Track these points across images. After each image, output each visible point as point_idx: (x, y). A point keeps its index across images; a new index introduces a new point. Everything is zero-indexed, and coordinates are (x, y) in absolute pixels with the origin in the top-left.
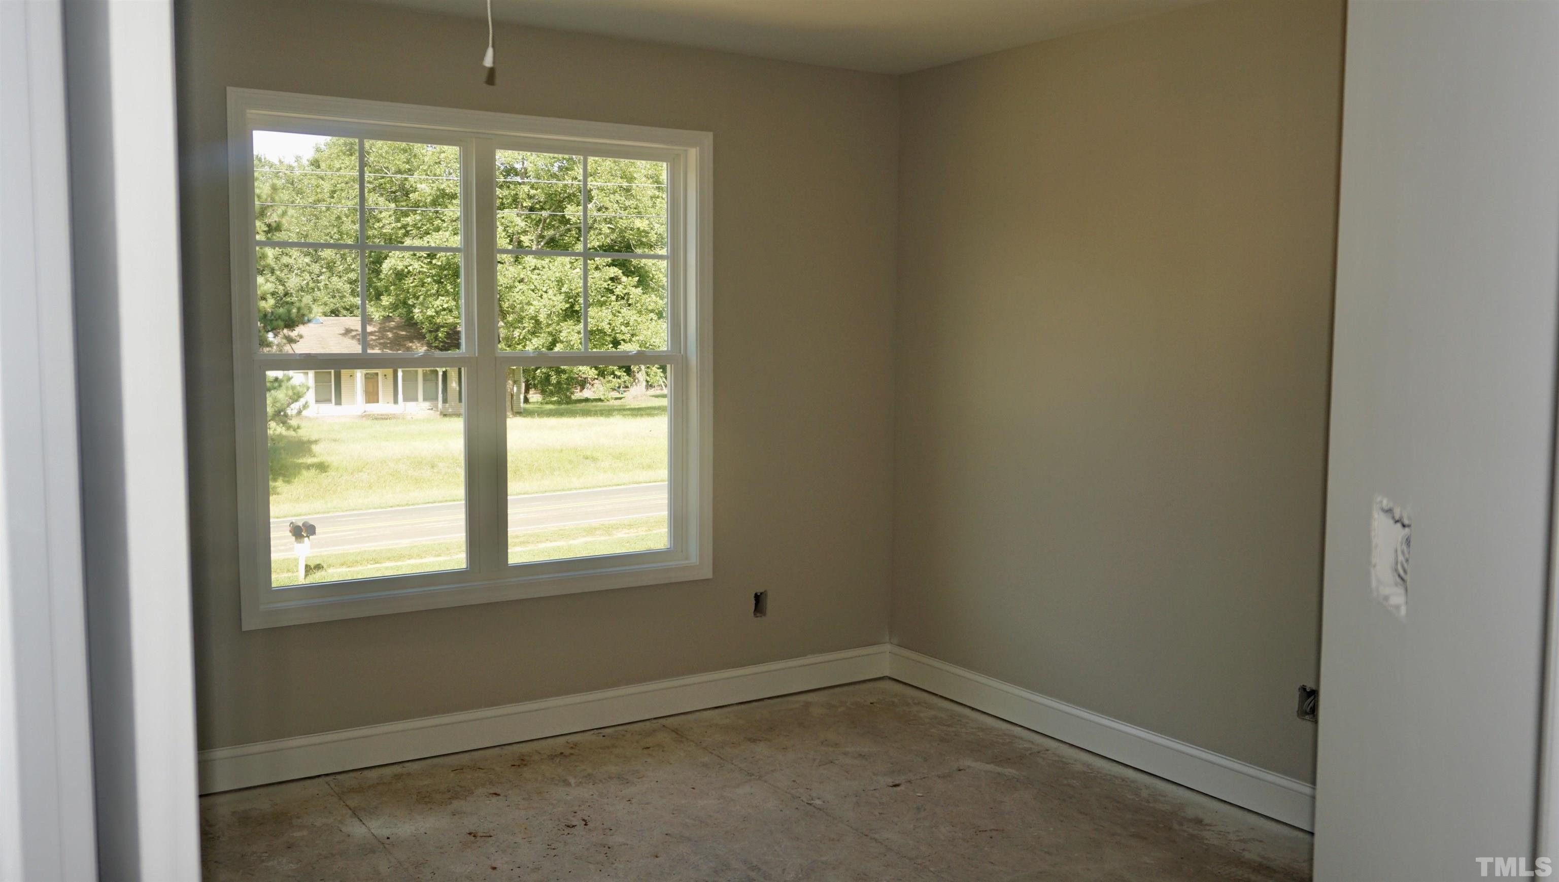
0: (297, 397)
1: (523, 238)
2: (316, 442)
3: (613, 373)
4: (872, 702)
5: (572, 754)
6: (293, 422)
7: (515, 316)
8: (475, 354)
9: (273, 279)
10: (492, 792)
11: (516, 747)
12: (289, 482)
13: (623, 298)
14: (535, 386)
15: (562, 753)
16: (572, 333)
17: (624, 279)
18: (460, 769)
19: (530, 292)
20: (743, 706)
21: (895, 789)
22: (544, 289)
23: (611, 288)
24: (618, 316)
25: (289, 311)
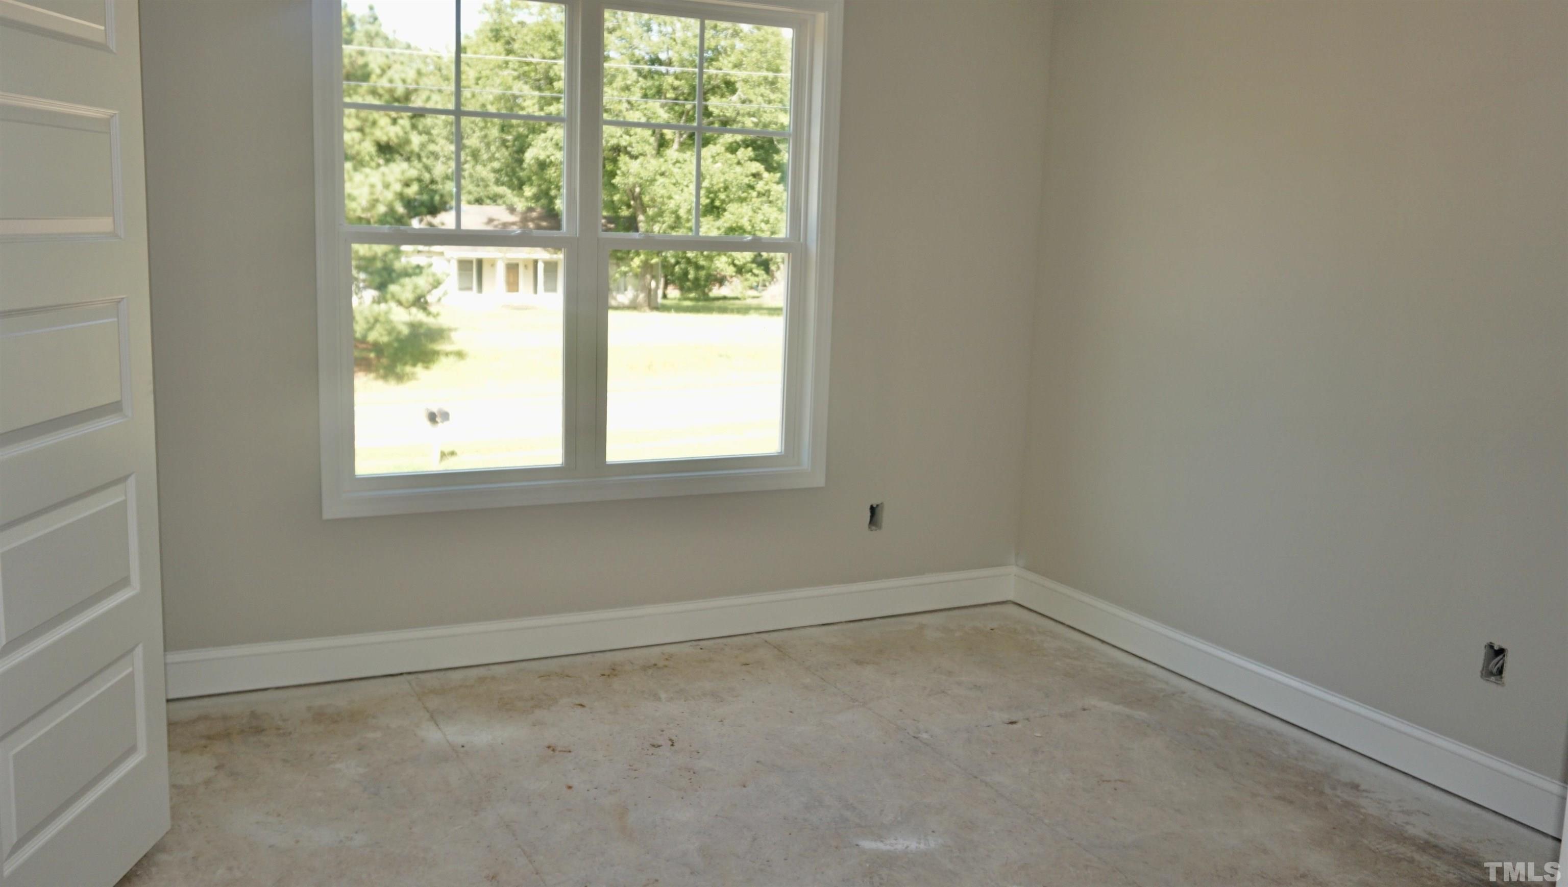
0: (437, 284)
1: (665, 131)
2: (455, 330)
3: (751, 271)
4: (993, 627)
5: (666, 666)
6: (433, 309)
7: (656, 210)
8: (576, 234)
9: (420, 166)
10: (577, 702)
11: (608, 655)
12: (427, 368)
13: (764, 195)
14: (673, 282)
15: (655, 665)
16: (712, 229)
17: (766, 175)
18: (546, 676)
19: (672, 186)
20: (852, 625)
21: (1011, 726)
22: (685, 183)
23: (752, 183)
24: (758, 213)
25: (432, 199)
